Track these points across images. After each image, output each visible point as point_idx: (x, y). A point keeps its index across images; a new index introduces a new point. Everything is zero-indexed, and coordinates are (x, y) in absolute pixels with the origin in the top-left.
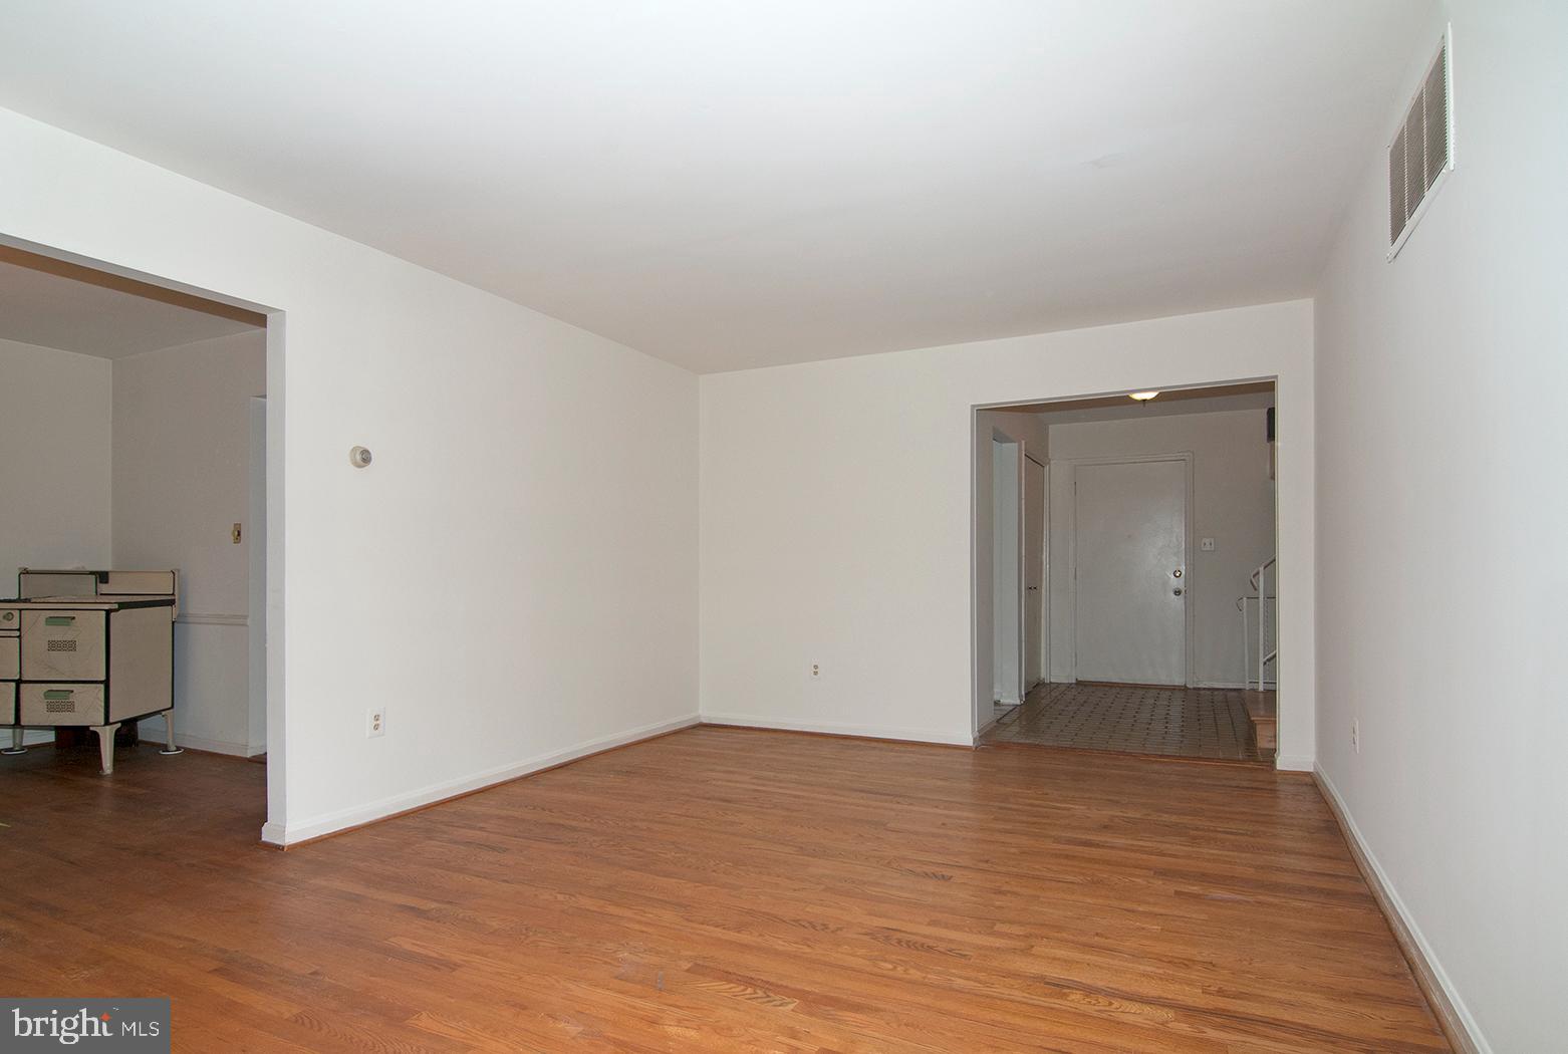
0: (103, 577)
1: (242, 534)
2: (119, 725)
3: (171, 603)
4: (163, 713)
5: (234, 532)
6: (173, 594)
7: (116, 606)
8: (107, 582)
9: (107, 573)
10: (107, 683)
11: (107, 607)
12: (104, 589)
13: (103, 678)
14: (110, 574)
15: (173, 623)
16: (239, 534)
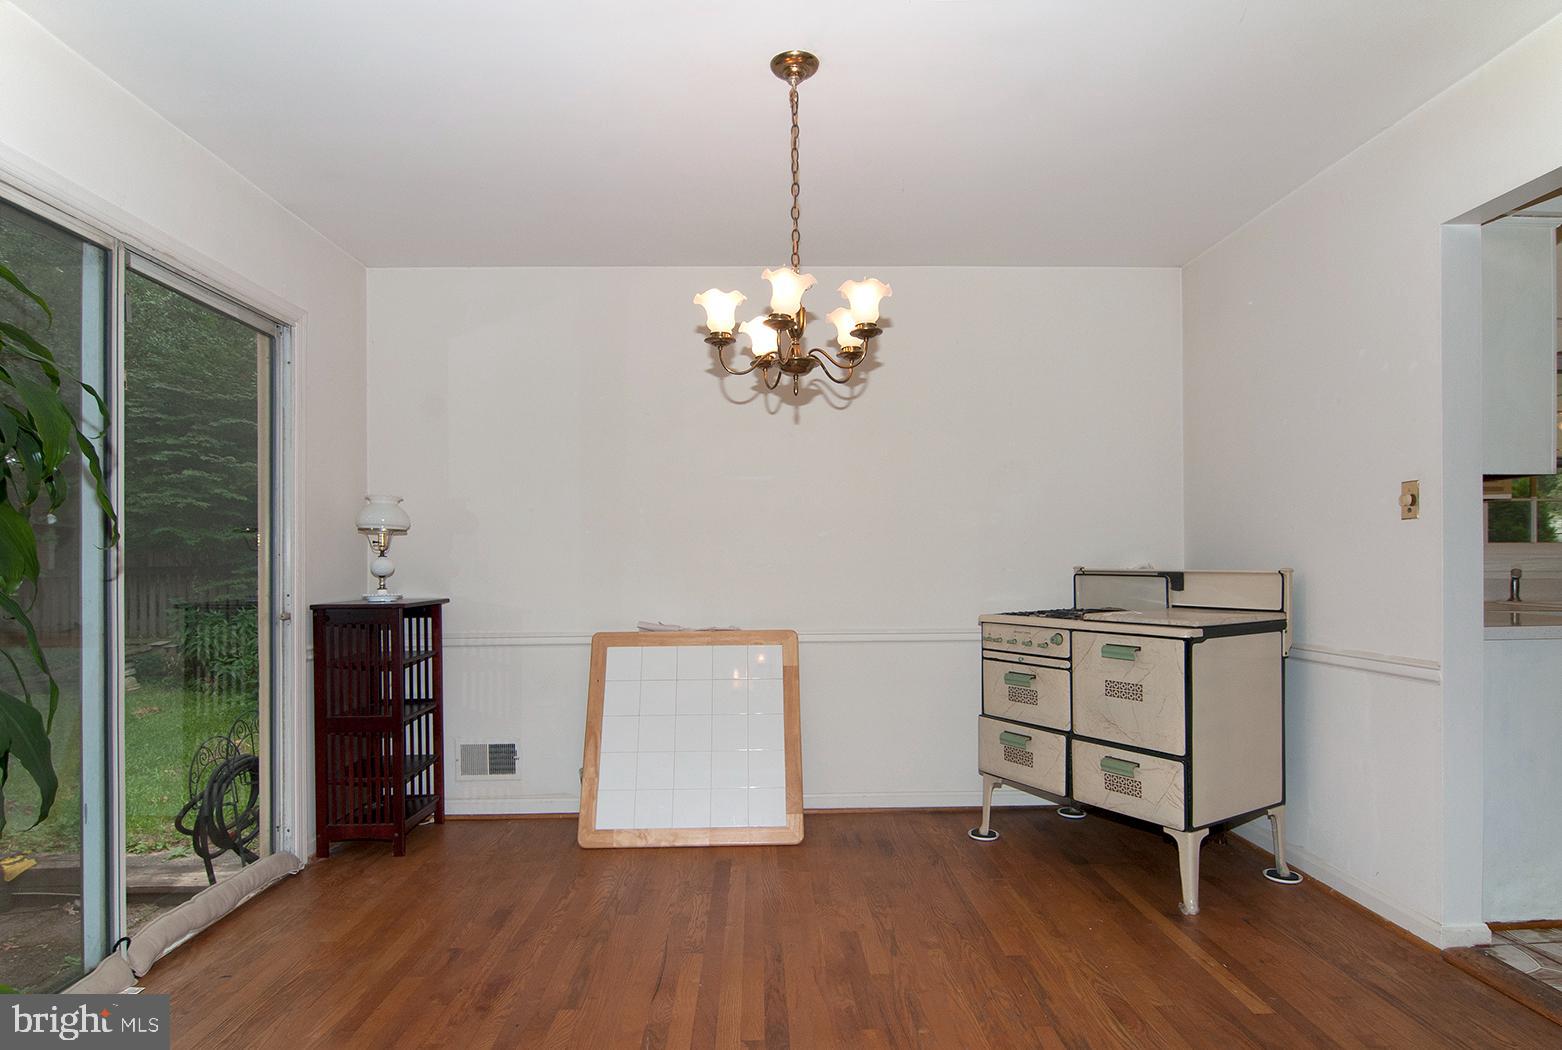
0: (1176, 580)
1: (1421, 500)
2: (1206, 832)
3: (1279, 626)
4: (1270, 812)
5: (1401, 499)
6: (1282, 611)
7: (1200, 633)
8: (1181, 588)
9: (1181, 575)
10: (1187, 760)
11: (1186, 634)
12: (1178, 598)
13: (1182, 752)
14: (1186, 577)
15: (1283, 659)
16: (1414, 501)
